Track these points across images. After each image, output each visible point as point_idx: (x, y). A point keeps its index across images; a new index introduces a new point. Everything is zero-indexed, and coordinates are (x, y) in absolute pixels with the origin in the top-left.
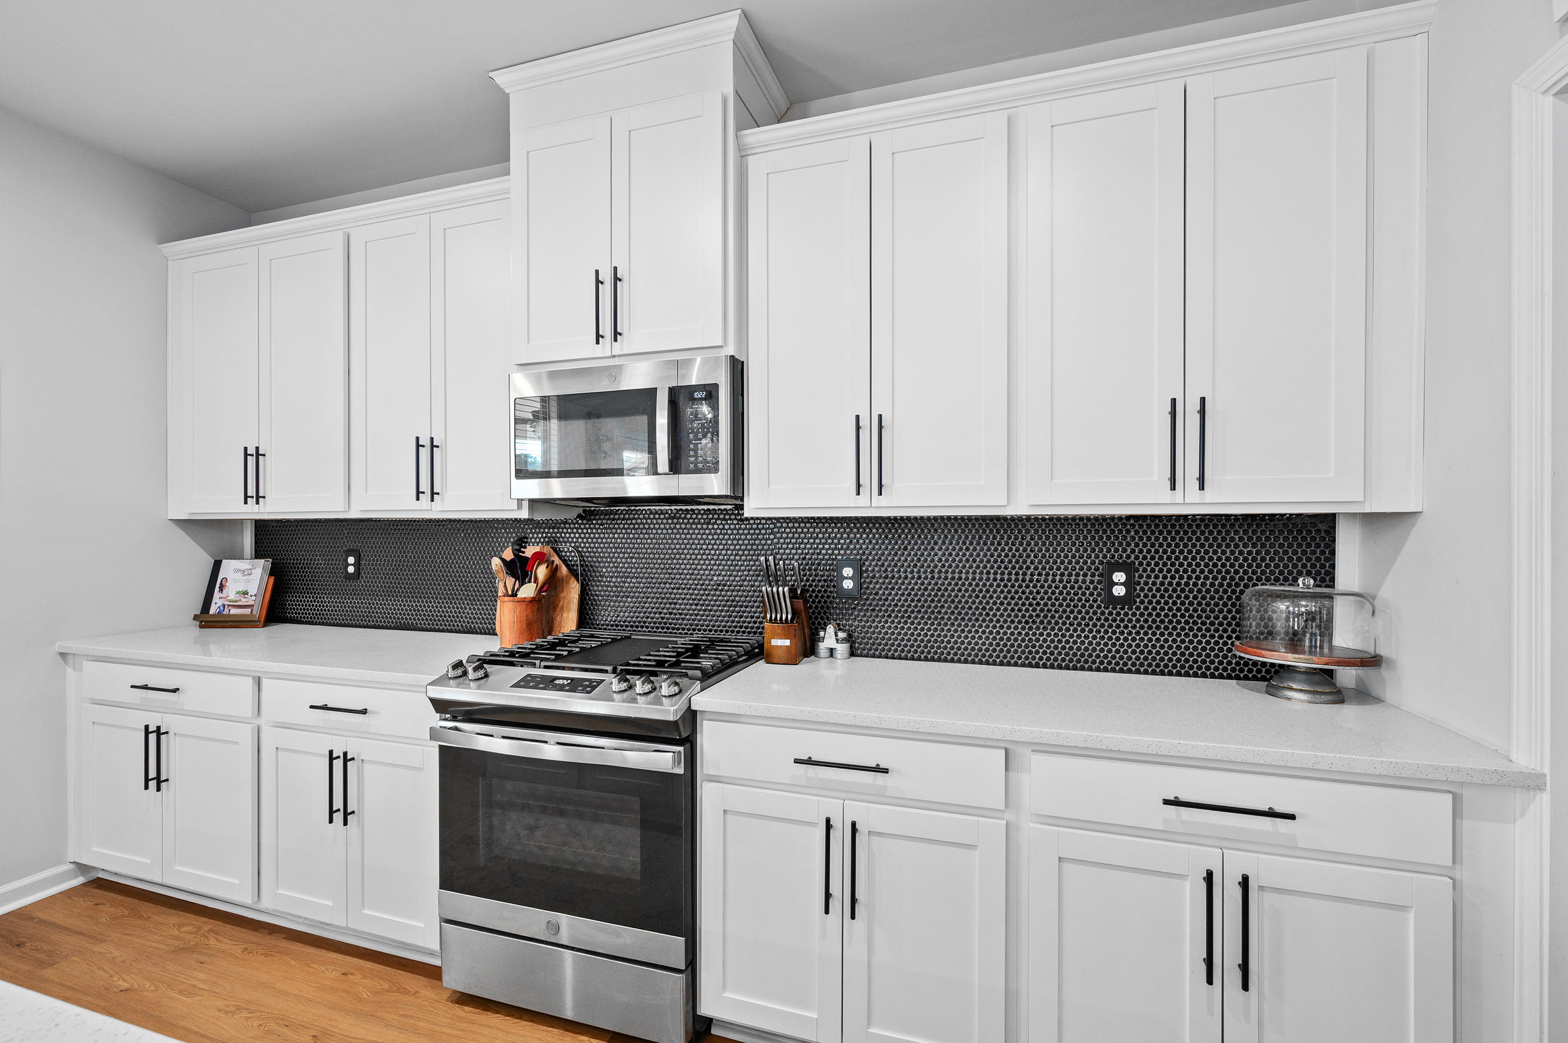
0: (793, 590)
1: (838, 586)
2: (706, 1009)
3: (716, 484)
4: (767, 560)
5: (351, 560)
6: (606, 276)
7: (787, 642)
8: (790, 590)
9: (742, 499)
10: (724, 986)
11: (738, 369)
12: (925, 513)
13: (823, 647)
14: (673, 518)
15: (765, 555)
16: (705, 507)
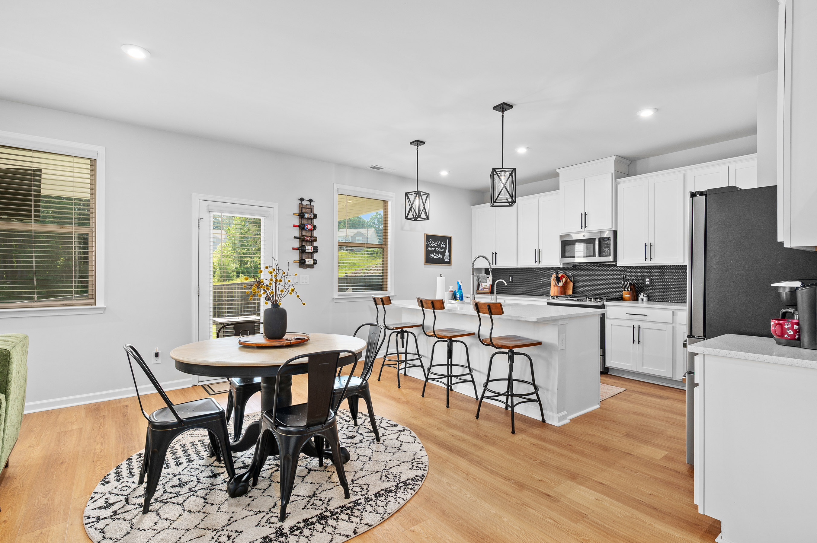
0: (630, 284)
1: (645, 283)
2: (608, 364)
3: (611, 259)
4: (623, 276)
5: (511, 278)
6: (583, 214)
7: (629, 296)
8: (629, 284)
9: (617, 262)
10: (611, 360)
11: (615, 233)
12: (668, 265)
13: (640, 298)
14: (598, 267)
15: (623, 275)
16: (607, 264)
